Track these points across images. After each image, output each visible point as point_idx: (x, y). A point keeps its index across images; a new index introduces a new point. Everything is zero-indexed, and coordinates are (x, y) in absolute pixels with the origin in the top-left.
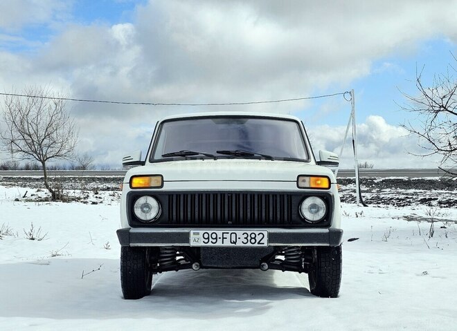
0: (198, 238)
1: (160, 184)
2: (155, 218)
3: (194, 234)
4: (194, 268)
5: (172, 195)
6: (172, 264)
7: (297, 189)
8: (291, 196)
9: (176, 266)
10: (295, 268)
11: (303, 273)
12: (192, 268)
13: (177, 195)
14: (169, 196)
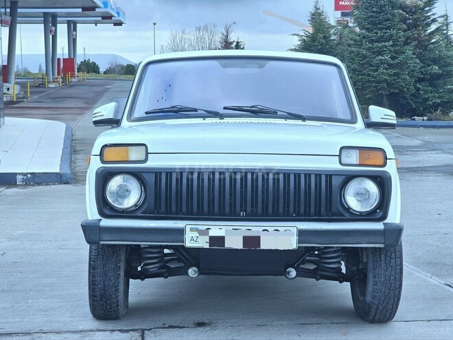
0: (196, 235)
1: (143, 158)
2: (136, 205)
3: (191, 230)
4: (190, 275)
5: (161, 173)
6: (161, 268)
7: (339, 167)
8: (331, 176)
9: (164, 272)
10: (335, 275)
11: (345, 283)
12: (187, 274)
13: (167, 173)
14: (156, 173)
